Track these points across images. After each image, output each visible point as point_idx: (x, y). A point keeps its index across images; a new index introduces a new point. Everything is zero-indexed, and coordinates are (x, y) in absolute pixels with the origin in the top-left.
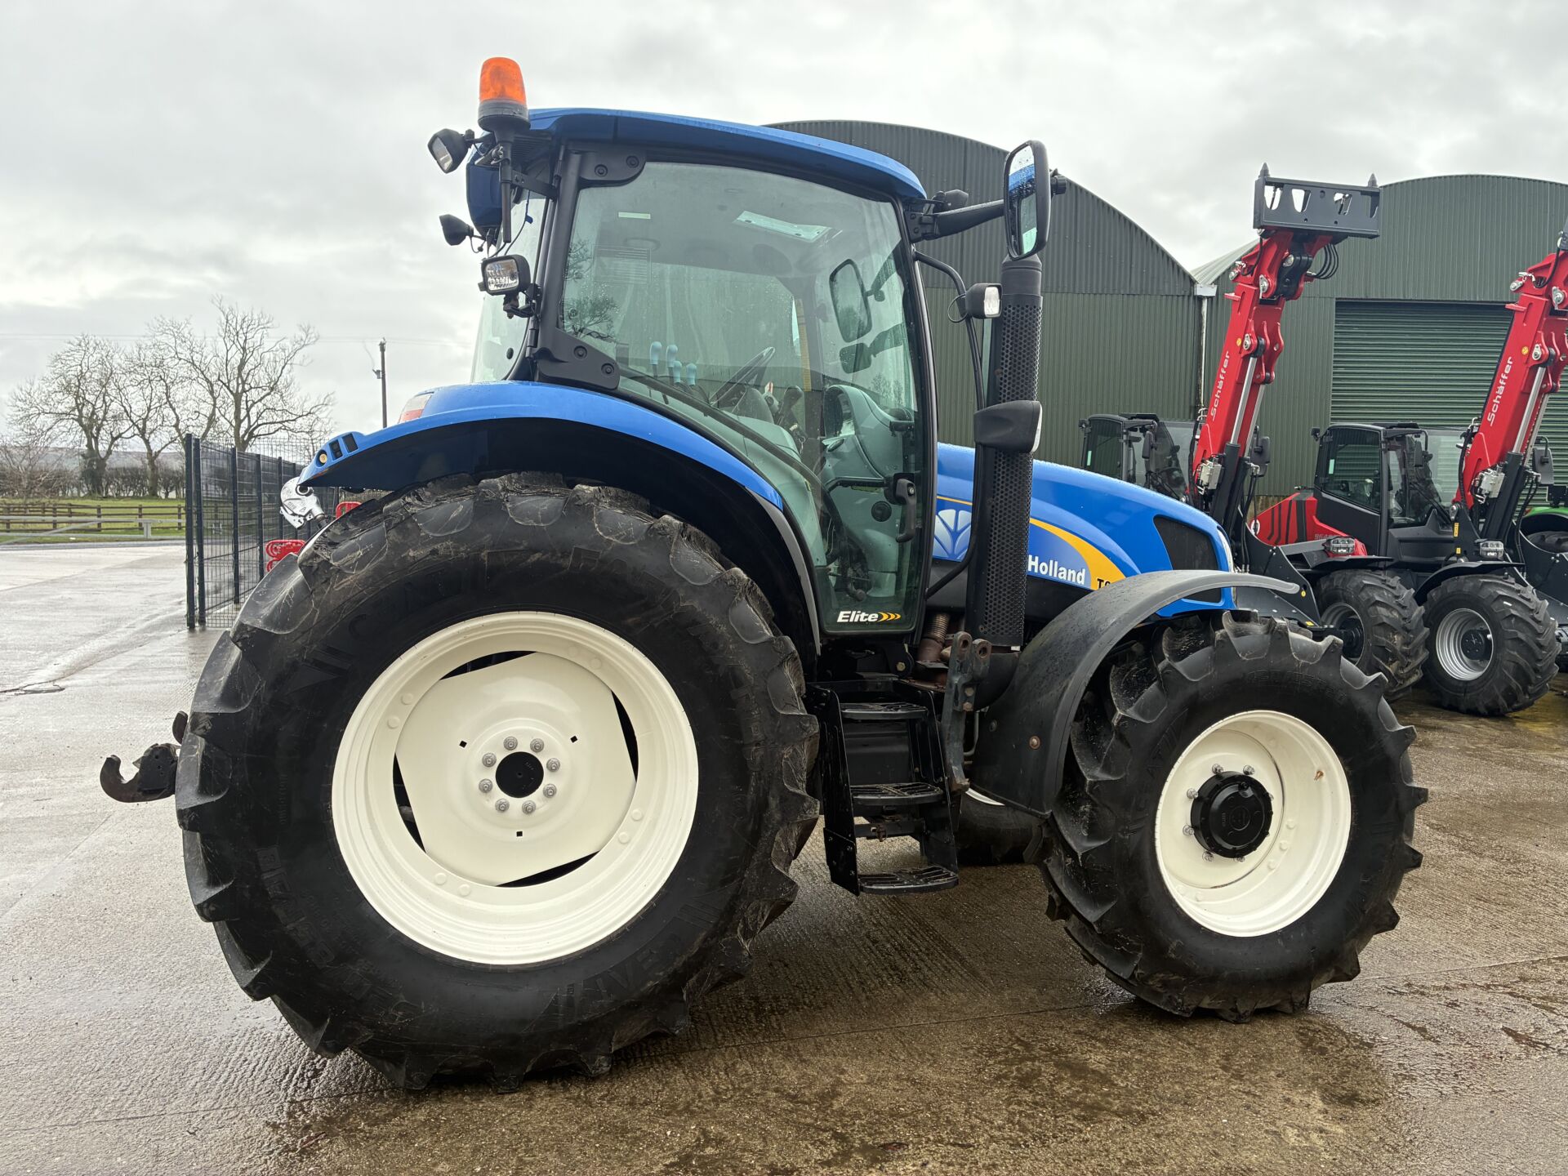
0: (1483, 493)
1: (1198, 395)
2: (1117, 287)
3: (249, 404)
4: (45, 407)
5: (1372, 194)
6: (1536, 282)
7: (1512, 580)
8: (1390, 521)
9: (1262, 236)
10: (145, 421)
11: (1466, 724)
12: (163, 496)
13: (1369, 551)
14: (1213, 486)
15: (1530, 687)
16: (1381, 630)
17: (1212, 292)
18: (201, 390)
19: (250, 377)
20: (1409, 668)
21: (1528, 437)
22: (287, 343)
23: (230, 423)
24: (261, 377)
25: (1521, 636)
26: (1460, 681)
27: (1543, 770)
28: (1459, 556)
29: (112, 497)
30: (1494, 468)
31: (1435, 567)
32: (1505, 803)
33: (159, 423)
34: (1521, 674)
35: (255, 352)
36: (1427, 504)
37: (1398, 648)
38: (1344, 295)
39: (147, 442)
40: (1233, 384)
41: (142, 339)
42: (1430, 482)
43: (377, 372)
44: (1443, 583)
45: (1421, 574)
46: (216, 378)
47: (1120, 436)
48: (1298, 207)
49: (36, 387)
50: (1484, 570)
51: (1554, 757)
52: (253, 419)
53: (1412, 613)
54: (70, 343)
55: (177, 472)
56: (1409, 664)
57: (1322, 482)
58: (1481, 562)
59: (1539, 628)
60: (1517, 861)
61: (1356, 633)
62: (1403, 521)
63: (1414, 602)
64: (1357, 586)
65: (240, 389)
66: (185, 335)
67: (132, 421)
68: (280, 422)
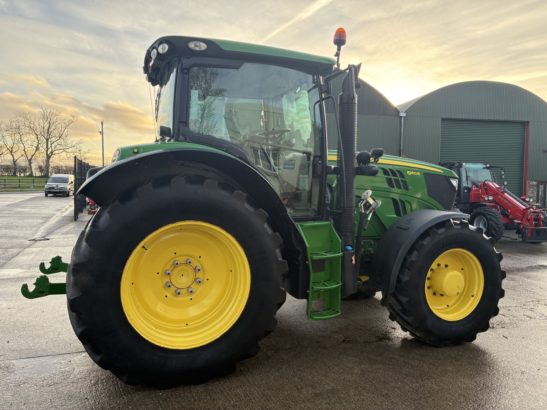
3: (52, 143)
10: (12, 148)
12: (19, 175)
18: (33, 137)
19: (52, 133)
22: (66, 121)
23: (44, 149)
24: (56, 133)
33: (17, 149)
35: (54, 125)
39: (13, 156)
41: (13, 119)
43: (100, 132)
46: (39, 133)
52: (53, 148)
55: (24, 167)
65: (48, 137)
66: (28, 117)
67: (7, 148)
68: (63, 149)
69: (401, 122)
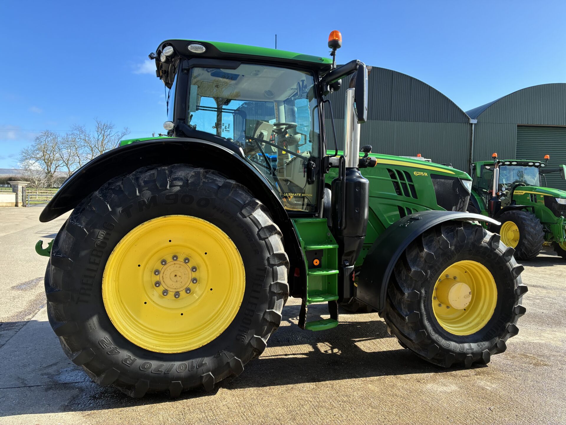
1: (470, 156)
2: (443, 120)
4: (33, 155)
17: (475, 122)
18: (88, 150)
19: (106, 146)
22: (120, 134)
33: (73, 161)
35: (108, 137)
38: (520, 123)
39: (68, 168)
41: (69, 132)
46: (94, 146)
49: (29, 149)
54: (42, 133)
65: (102, 149)
66: (83, 130)
67: (63, 161)
69: (472, 130)
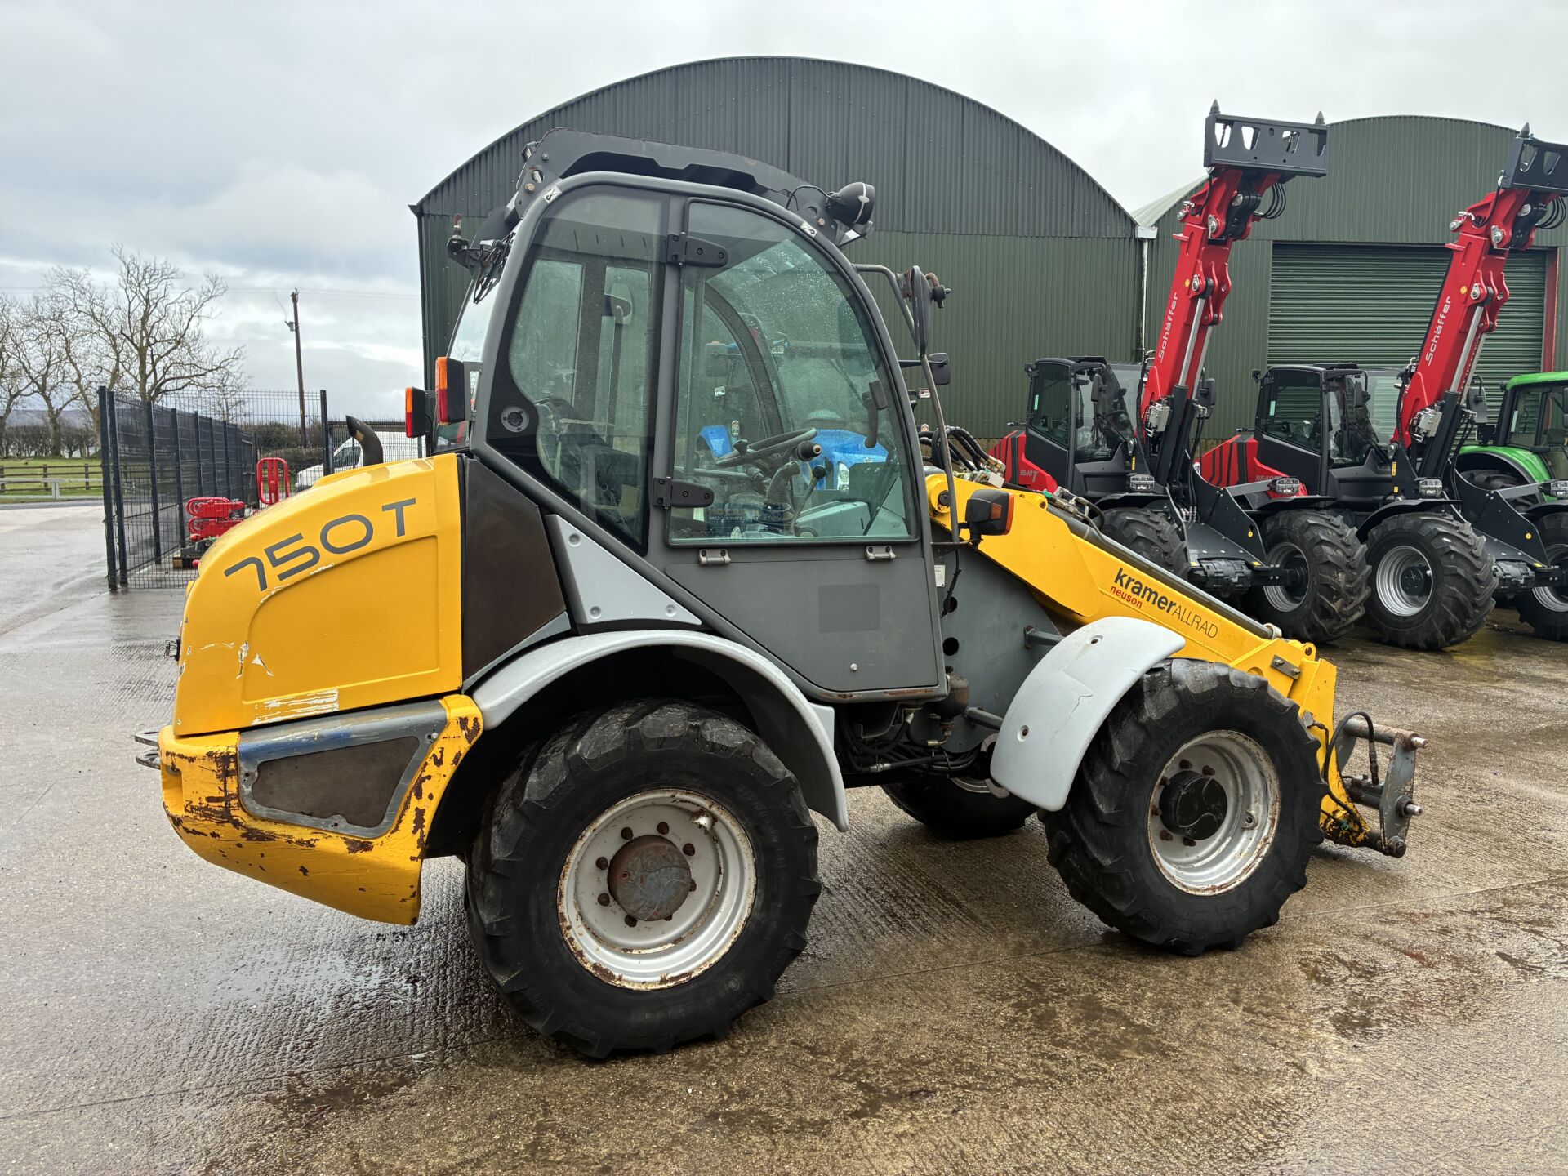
0: (1421, 432)
1: (1139, 338)
2: (1059, 230)
3: (155, 358)
5: (1320, 132)
6: (1475, 221)
7: (1451, 517)
8: (1330, 461)
9: (1212, 174)
10: (44, 377)
11: (1407, 659)
12: (67, 456)
13: (1309, 491)
14: (1162, 428)
15: (1468, 622)
16: (1325, 568)
17: (1152, 234)
18: (101, 343)
19: (155, 330)
20: (1352, 605)
21: (1465, 377)
22: (194, 294)
23: (137, 380)
24: (166, 329)
25: (1460, 571)
26: (1399, 617)
27: (1487, 700)
28: (1396, 495)
29: (11, 457)
30: (1431, 407)
31: (1376, 505)
32: (1457, 734)
33: (60, 379)
34: (1460, 608)
35: (159, 304)
36: (1365, 444)
37: (1342, 585)
38: (1283, 236)
39: (47, 399)
40: (1180, 327)
41: (42, 291)
42: (1368, 422)
43: (290, 324)
44: (1384, 522)
45: (1359, 513)
46: (118, 331)
47: (1068, 379)
48: (1248, 144)
50: (1423, 508)
51: (1496, 688)
52: (160, 375)
53: (1356, 550)
55: (81, 430)
56: (1352, 600)
57: (1263, 423)
58: (1421, 501)
59: (1477, 564)
60: (1479, 790)
61: (1300, 571)
62: (1340, 462)
63: (1357, 541)
64: (1303, 526)
65: (145, 342)
66: (85, 286)
67: (31, 378)
68: (189, 377)
69: (1142, 259)
